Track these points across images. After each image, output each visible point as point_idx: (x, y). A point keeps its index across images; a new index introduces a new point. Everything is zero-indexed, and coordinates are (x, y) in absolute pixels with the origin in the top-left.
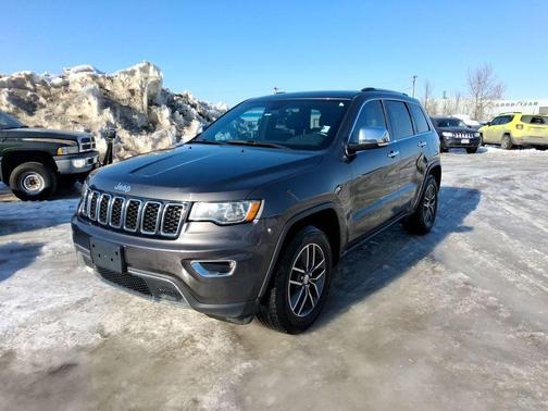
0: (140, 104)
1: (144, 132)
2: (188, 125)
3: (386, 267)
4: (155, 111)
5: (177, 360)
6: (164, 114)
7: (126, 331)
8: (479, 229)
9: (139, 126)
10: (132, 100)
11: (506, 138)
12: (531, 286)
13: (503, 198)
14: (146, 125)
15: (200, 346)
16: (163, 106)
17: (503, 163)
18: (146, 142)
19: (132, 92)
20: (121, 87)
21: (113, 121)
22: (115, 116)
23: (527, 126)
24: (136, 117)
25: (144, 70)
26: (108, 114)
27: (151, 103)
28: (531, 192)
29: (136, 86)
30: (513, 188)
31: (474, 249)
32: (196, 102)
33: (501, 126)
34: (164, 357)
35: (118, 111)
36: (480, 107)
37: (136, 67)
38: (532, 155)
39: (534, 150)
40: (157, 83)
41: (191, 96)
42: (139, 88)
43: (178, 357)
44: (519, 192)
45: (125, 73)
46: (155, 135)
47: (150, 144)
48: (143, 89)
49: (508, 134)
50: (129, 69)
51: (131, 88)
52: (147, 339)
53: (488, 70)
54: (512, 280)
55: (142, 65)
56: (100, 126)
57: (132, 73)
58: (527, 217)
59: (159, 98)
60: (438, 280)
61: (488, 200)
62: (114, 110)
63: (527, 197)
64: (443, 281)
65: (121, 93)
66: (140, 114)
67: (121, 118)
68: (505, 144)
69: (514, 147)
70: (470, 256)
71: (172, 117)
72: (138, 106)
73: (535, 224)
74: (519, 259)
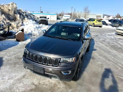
0: (12, 13)
1: (13, 21)
2: (24, 19)
3: (85, 61)
4: (15, 15)
5: (56, 90)
6: (18, 16)
7: (40, 83)
8: (98, 50)
9: (12, 19)
10: (9, 12)
11: (93, 24)
12: (113, 64)
13: (98, 41)
14: (13, 19)
15: (59, 86)
16: (18, 14)
17: (94, 31)
18: (15, 24)
19: (9, 10)
20: (6, 9)
21: (5, 18)
22: (5, 16)
23: (97, 22)
24: (11, 17)
25: (12, 4)
26: (3, 16)
27: (14, 13)
28: (103, 40)
29: (10, 9)
30: (99, 38)
31: (99, 55)
32: (23, 11)
33: (92, 22)
34: (52, 90)
35: (6, 15)
36: (85, 15)
37: (10, 3)
38: (99, 29)
39: (98, 27)
40: (16, 8)
41: (22, 10)
42: (11, 9)
43: (55, 89)
44: (101, 40)
45: (7, 5)
46: (17, 22)
47: (16, 24)
48: (12, 10)
49: (94, 24)
50: (8, 4)
51: (9, 9)
52: (46, 85)
53: (88, 7)
54: (109, 63)
55: (12, 3)
56: (2, 19)
57: (9, 5)
58: (105, 46)
59: (16, 12)
60: (96, 64)
61: (96, 41)
62: (5, 15)
63: (103, 41)
64: (97, 64)
65: (6, 10)
66: (12, 16)
67: (7, 17)
68: (93, 25)
69: (95, 26)
70: (99, 57)
71: (20, 17)
72: (11, 14)
73: (107, 48)
74: (108, 58)
